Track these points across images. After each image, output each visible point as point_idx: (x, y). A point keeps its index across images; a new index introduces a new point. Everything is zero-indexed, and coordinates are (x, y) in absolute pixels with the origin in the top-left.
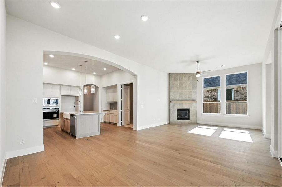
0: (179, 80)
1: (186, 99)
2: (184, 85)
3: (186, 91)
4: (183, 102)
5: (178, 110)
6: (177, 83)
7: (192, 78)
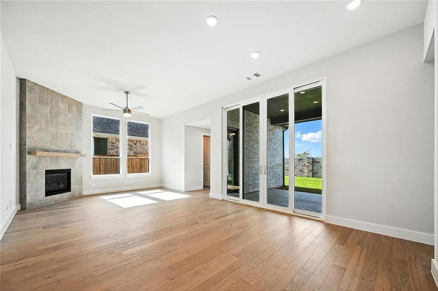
0: (51, 104)
1: (63, 149)
2: (61, 119)
3: (65, 132)
4: (59, 154)
5: (48, 172)
6: (47, 110)
7: (75, 109)
